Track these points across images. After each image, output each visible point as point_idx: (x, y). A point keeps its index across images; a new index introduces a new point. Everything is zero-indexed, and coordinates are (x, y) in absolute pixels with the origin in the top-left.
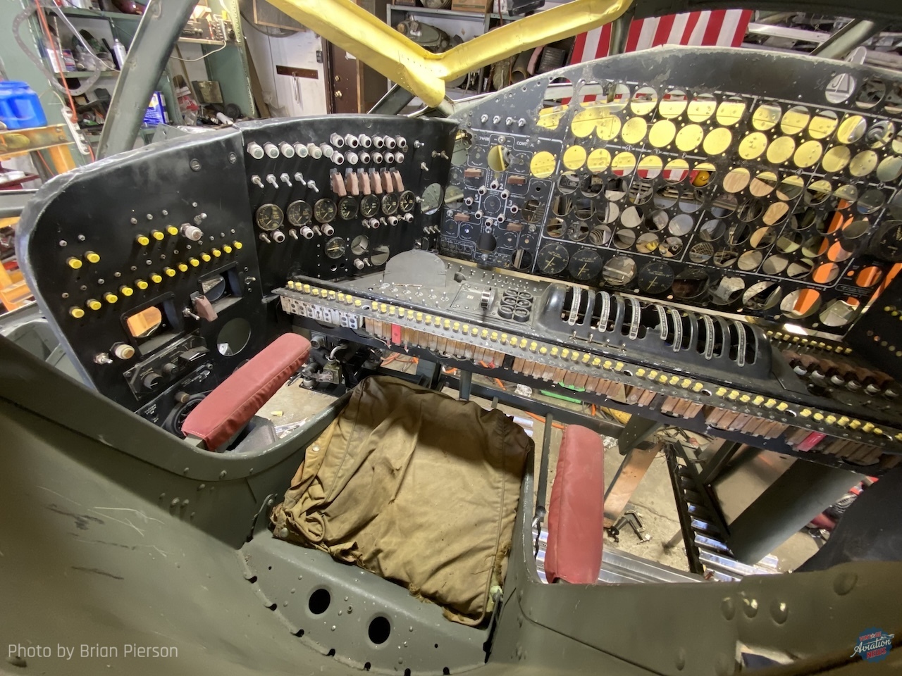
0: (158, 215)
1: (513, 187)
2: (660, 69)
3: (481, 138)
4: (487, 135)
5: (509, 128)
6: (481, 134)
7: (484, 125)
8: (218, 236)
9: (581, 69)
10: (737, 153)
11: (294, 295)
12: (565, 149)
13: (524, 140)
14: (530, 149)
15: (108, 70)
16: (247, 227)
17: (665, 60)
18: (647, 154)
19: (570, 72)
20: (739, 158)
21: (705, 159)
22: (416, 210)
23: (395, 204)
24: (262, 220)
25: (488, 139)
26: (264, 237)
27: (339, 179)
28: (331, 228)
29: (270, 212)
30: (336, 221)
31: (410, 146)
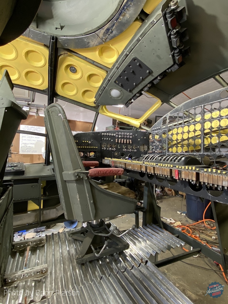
0: (86, 139)
1: (160, 142)
5: (157, 129)
8: (94, 145)
10: (204, 119)
11: (105, 160)
13: (160, 131)
14: (162, 133)
16: (99, 145)
19: (166, 115)
21: (197, 123)
22: (138, 150)
23: (131, 147)
24: (103, 146)
25: (154, 133)
26: (103, 148)
27: (117, 140)
28: (115, 149)
29: (104, 144)
30: (116, 148)
31: (135, 136)
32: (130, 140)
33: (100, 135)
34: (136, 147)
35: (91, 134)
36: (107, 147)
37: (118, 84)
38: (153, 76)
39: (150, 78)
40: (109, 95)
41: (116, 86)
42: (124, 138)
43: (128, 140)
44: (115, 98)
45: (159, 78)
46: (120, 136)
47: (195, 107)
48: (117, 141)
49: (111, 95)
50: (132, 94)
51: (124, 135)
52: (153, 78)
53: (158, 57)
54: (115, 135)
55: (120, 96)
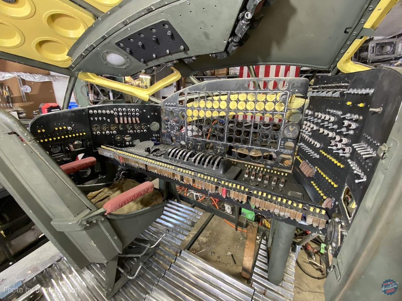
0: (61, 124)
1: (176, 122)
2: (203, 88)
3: (167, 109)
4: (168, 108)
5: (172, 106)
6: (166, 108)
7: (166, 105)
8: (78, 131)
9: (186, 89)
10: (229, 108)
11: (102, 149)
12: (186, 111)
13: (176, 109)
14: (178, 111)
15: (106, 100)
16: (89, 130)
17: (204, 85)
18: (207, 110)
19: (183, 90)
20: (230, 109)
21: (221, 110)
22: (149, 129)
23: (139, 127)
24: (94, 129)
25: (168, 109)
26: (95, 133)
27: (116, 119)
28: (115, 132)
29: (96, 127)
30: (118, 130)
31: (142, 111)
32: (137, 119)
33: (86, 113)
34: (146, 126)
35: (69, 114)
36: (101, 131)
37: (124, 49)
38: (187, 54)
39: (182, 55)
40: (102, 60)
41: (118, 50)
42: (127, 116)
43: (134, 119)
44: (115, 65)
45: (194, 58)
46: (121, 114)
47: (220, 91)
48: (117, 122)
49: (106, 60)
50: (147, 65)
51: (127, 112)
52: (186, 56)
53: (207, 35)
54: (112, 112)
55: (124, 64)
